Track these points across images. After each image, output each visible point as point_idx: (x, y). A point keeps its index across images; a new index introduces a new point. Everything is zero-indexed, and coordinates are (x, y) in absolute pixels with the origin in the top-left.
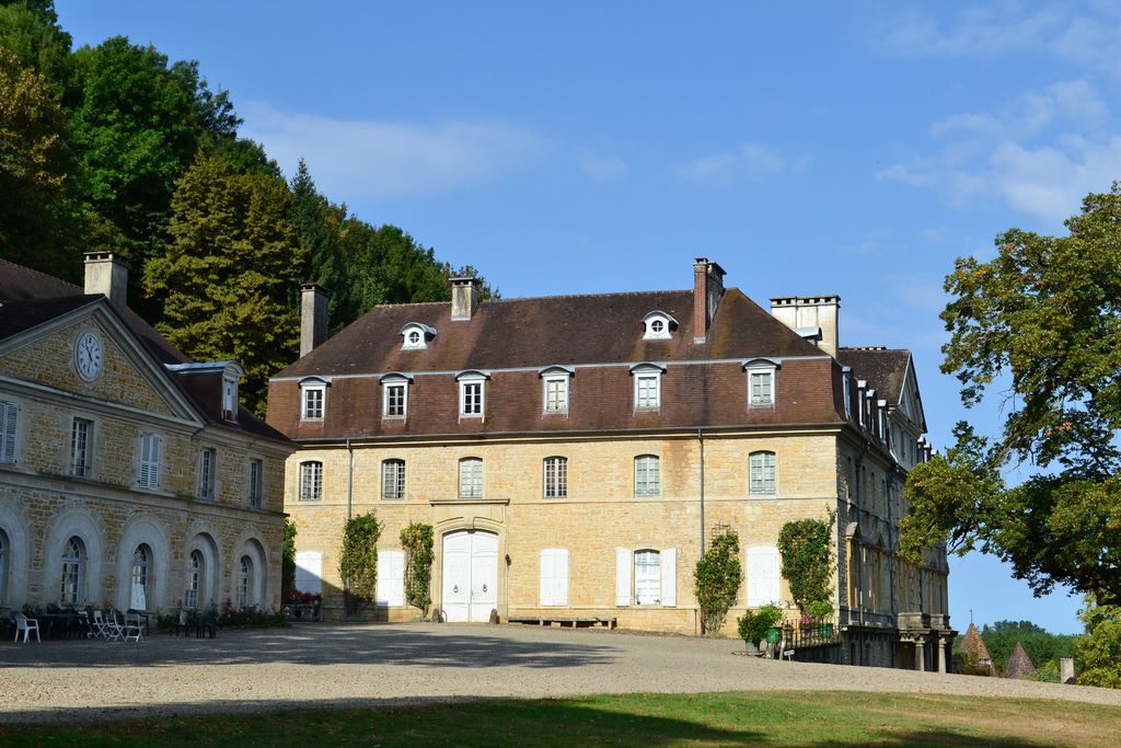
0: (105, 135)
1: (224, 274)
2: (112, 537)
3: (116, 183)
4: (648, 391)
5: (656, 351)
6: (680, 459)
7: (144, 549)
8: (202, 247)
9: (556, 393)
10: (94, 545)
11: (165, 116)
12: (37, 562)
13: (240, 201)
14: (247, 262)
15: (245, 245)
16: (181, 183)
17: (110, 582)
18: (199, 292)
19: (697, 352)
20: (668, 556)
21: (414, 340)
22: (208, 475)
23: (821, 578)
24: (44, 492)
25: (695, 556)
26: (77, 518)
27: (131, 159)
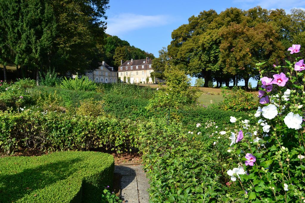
0: (109, 46)
1: (120, 57)
2: (104, 79)
3: (110, 50)
4: (143, 67)
5: (144, 64)
6: (145, 71)
7: (107, 79)
8: (118, 55)
9: (137, 67)
10: (103, 79)
11: (114, 44)
12: (100, 80)
13: (121, 50)
14: (121, 56)
15: (121, 54)
16: (116, 49)
17: (104, 81)
18: (118, 58)
19: (147, 64)
20: (144, 78)
21: (128, 64)
22: (111, 74)
23: (154, 79)
24: (100, 76)
25: (146, 78)
26: (102, 78)
27: (111, 48)
